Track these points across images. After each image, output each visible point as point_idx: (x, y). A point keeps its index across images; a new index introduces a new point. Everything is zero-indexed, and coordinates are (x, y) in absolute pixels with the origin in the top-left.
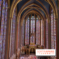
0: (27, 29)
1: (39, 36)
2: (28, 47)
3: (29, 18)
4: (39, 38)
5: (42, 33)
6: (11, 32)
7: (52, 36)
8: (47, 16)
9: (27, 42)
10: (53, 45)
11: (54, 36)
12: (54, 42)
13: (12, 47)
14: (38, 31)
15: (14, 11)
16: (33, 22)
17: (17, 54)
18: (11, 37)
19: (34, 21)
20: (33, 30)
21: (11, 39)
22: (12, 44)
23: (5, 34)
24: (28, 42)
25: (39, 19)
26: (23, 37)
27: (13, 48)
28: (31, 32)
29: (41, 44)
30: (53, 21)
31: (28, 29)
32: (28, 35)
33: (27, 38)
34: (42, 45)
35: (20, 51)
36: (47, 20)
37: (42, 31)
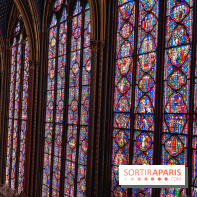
30: (18, 67)
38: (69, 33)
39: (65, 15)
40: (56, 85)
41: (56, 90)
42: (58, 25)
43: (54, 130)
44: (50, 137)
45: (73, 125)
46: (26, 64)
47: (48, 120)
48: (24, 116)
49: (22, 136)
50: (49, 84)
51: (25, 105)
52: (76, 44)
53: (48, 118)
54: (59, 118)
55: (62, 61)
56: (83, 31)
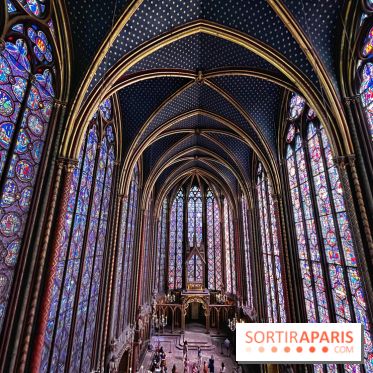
0: (176, 232)
1: (218, 258)
2: (179, 300)
3: (181, 194)
4: (219, 264)
5: (227, 246)
6: (121, 244)
7: (265, 256)
8: (244, 184)
9: (175, 277)
10: (273, 294)
11: (273, 256)
12: (275, 280)
13: (123, 298)
14: (214, 240)
15: (132, 172)
16: (195, 207)
17: (137, 326)
18: (120, 261)
19: (199, 204)
20: (195, 236)
21: (119, 269)
22: (121, 286)
23: (100, 253)
24: (179, 279)
25: (216, 197)
26: (162, 262)
27: (127, 303)
28: (188, 242)
29: (224, 288)
30: (265, 202)
31: (180, 230)
32: (180, 252)
33: (175, 265)
34: (229, 290)
35: (151, 314)
36: (244, 199)
37: (227, 240)
38: (308, 158)
39: (299, 141)
40: (303, 215)
41: (304, 221)
42: (294, 155)
43: (311, 270)
44: (308, 278)
45: (335, 265)
46: (271, 198)
47: (302, 257)
48: (276, 252)
49: (278, 274)
50: (296, 215)
51: (275, 240)
52: (318, 166)
53: (302, 254)
54: (315, 255)
55: (305, 188)
56: (323, 150)
